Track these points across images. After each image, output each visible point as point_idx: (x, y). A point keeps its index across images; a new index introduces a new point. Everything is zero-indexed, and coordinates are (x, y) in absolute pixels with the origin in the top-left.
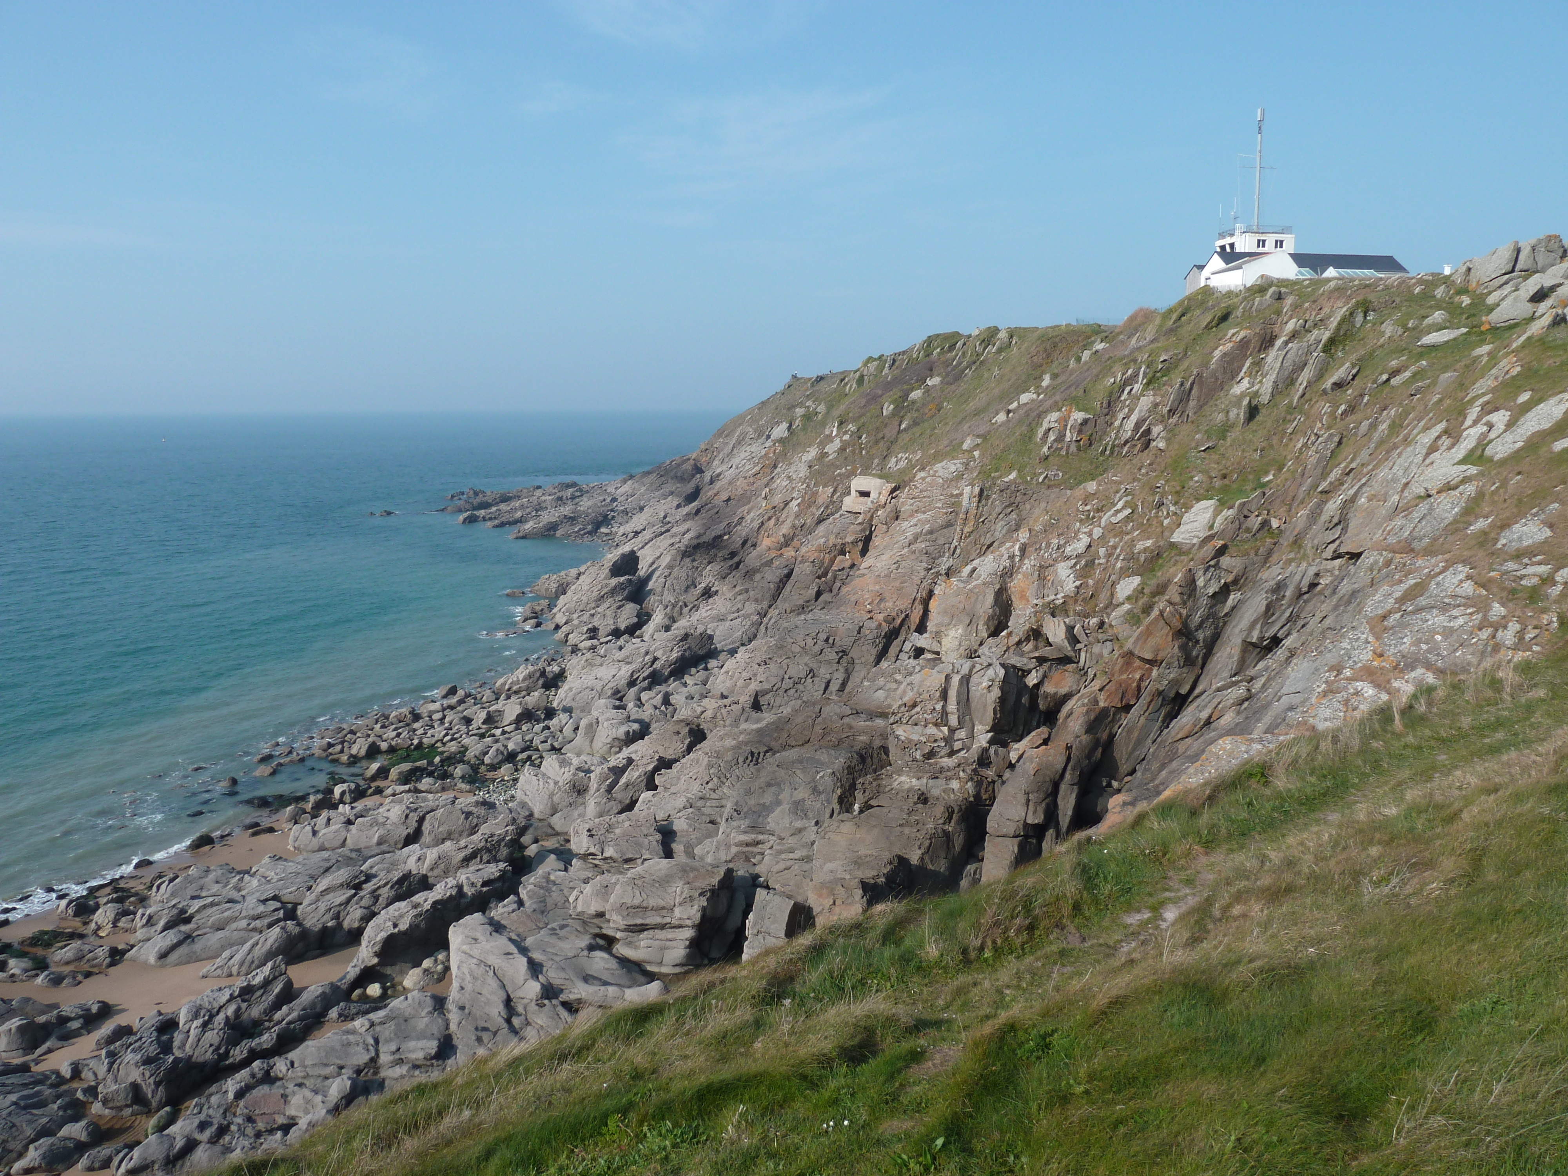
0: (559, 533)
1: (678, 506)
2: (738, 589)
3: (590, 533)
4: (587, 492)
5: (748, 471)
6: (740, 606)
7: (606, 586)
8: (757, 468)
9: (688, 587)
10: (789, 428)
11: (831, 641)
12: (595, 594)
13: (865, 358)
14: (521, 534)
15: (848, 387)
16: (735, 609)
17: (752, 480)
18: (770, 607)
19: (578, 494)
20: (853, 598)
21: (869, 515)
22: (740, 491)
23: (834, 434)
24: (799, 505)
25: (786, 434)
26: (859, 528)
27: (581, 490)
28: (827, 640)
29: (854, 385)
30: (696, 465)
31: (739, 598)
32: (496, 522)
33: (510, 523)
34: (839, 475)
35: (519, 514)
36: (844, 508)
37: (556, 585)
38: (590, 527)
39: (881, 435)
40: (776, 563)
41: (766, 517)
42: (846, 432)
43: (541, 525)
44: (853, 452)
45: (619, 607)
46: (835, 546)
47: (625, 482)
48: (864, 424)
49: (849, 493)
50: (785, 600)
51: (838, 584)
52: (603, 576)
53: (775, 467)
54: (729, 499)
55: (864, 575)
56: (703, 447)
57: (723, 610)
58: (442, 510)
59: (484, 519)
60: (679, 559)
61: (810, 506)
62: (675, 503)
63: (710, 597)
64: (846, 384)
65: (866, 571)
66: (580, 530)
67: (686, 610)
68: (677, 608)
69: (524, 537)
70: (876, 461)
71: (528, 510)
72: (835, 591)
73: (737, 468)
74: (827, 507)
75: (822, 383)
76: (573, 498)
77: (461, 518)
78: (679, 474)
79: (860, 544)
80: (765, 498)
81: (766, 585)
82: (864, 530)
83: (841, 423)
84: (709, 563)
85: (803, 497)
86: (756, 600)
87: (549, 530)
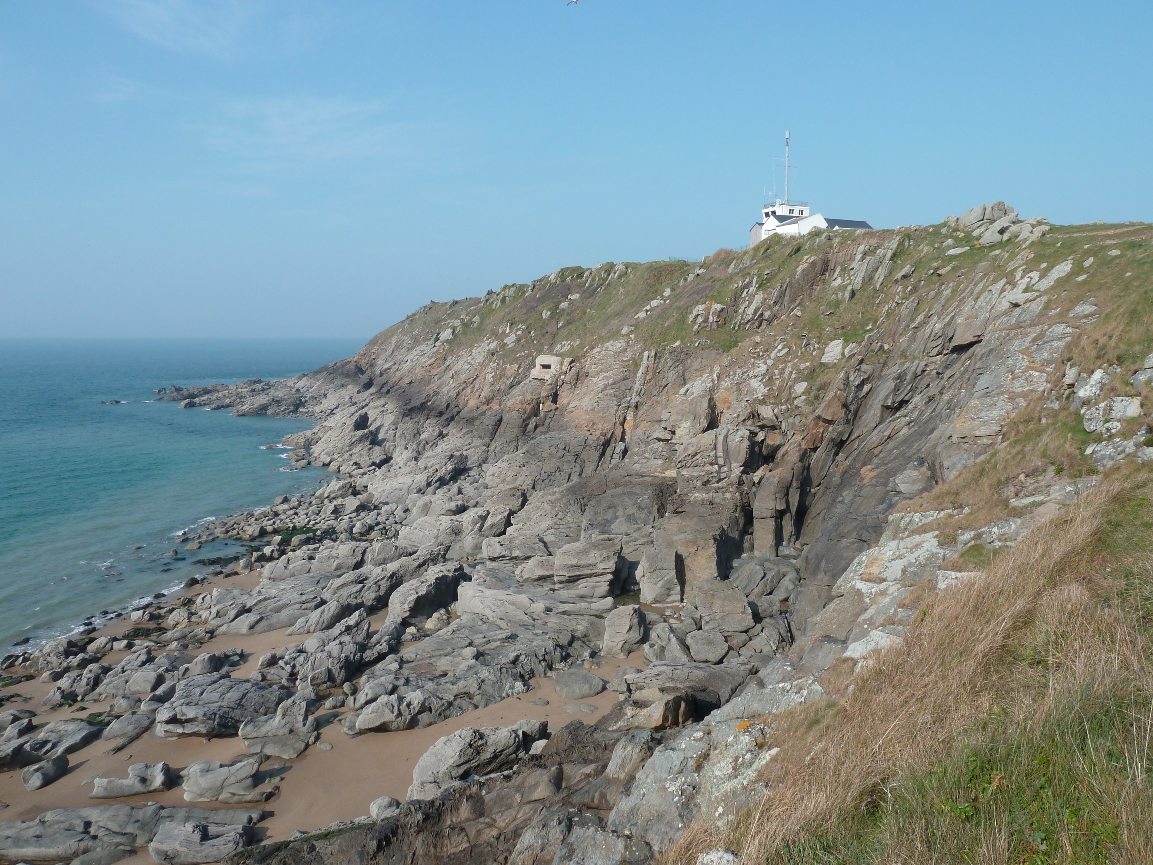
0: (269, 412)
1: (359, 392)
2: (464, 431)
3: (293, 412)
4: (273, 386)
5: (425, 362)
6: (469, 441)
7: (355, 436)
8: (432, 360)
9: (415, 435)
10: (453, 333)
11: (567, 449)
12: (347, 441)
13: (503, 285)
14: (241, 413)
15: (494, 305)
16: (466, 443)
17: (428, 368)
18: (491, 441)
19: (267, 387)
20: (573, 424)
21: (555, 379)
22: (419, 377)
23: (508, 331)
24: (493, 377)
25: (451, 337)
26: (549, 387)
27: (268, 384)
28: (564, 449)
29: (499, 303)
30: (357, 365)
31: (467, 436)
32: (213, 406)
33: (223, 407)
34: (520, 356)
35: (228, 401)
36: (532, 376)
38: (292, 408)
39: (545, 331)
40: (488, 413)
41: (461, 388)
42: (518, 330)
43: (255, 406)
44: (527, 341)
45: (370, 449)
46: (532, 400)
47: (300, 378)
48: (530, 324)
49: (534, 367)
50: (501, 436)
51: (548, 420)
53: (445, 359)
54: (411, 383)
55: (572, 412)
56: (362, 353)
57: (459, 444)
58: (159, 400)
59: (200, 405)
60: (401, 417)
61: (501, 378)
62: (356, 390)
63: (443, 437)
64: (492, 303)
65: (573, 409)
66: (285, 410)
67: (428, 446)
68: (422, 445)
69: (243, 415)
70: (546, 347)
71: (233, 398)
72: (546, 425)
73: (412, 361)
74: (515, 377)
75: (457, 306)
76: (263, 390)
77: (183, 403)
78: (345, 372)
79: (551, 398)
80: (452, 377)
81: (485, 427)
82: (552, 389)
83: (512, 324)
84: (427, 419)
85: (495, 372)
86: (480, 437)
87: (261, 409)
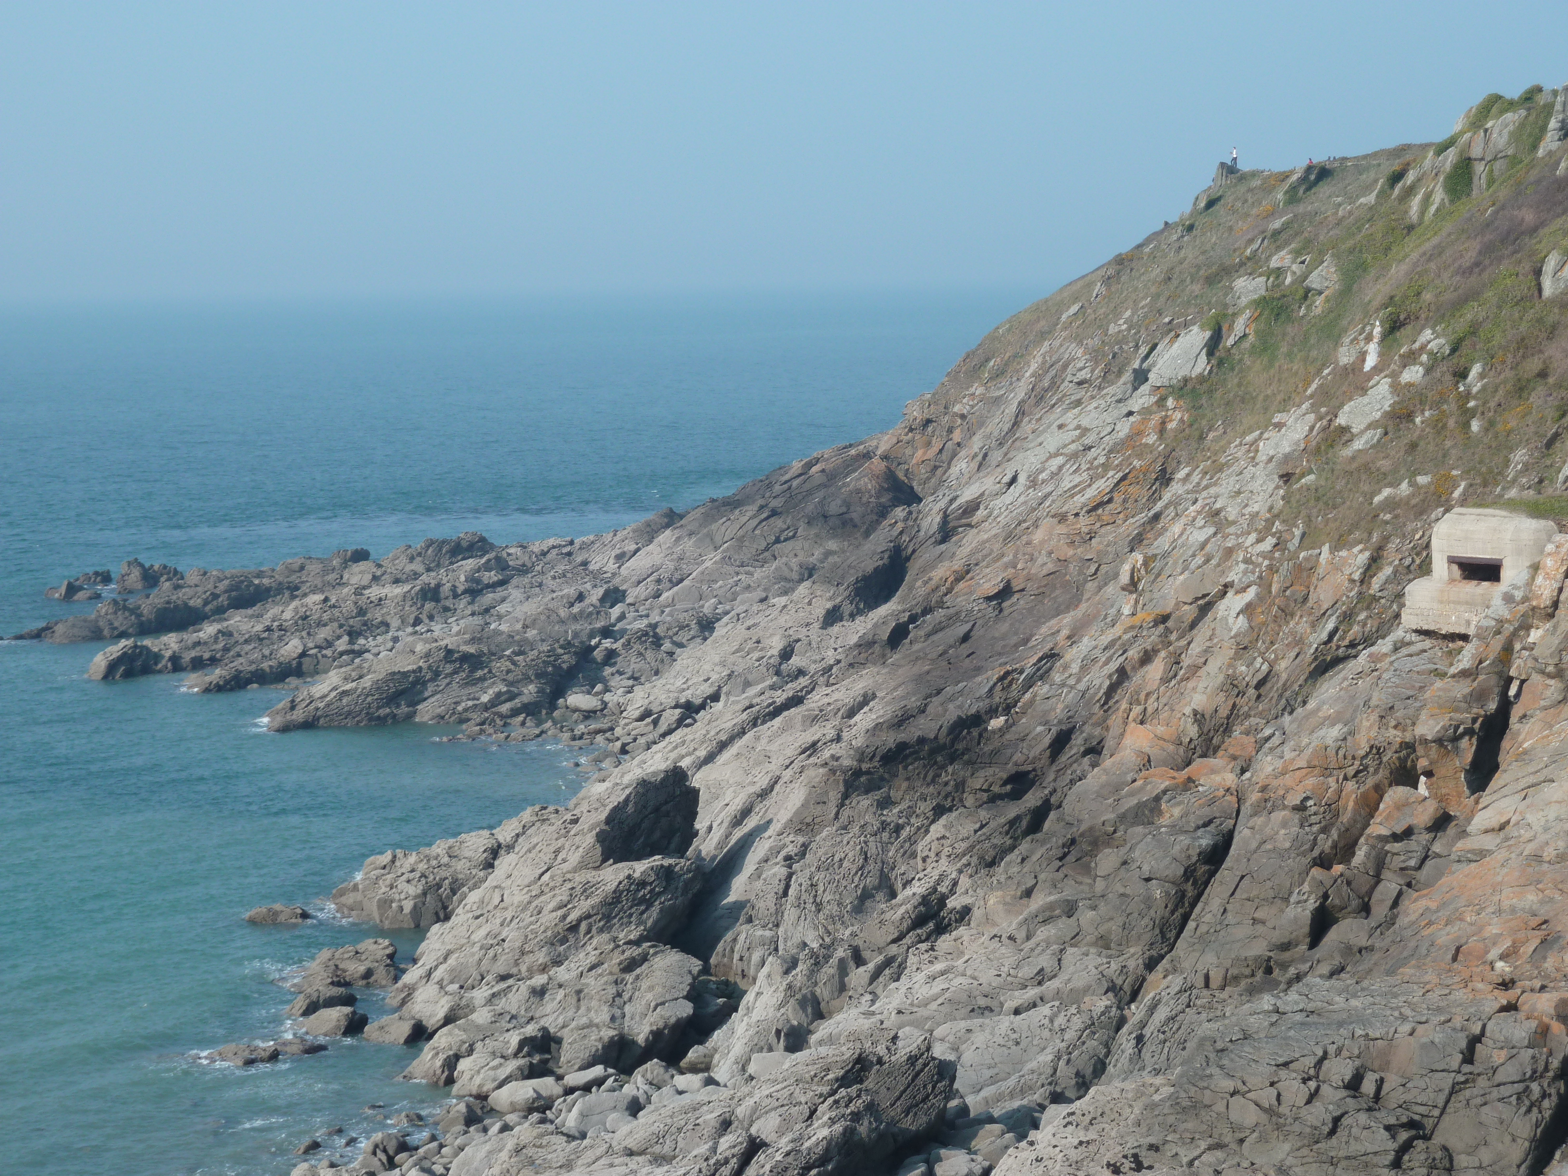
0: (427, 711)
2: (1038, 901)
3: (530, 710)
4: (523, 570)
5: (1071, 493)
6: (1045, 961)
8: (1103, 485)
9: (865, 896)
10: (1213, 345)
11: (1368, 1086)
12: (549, 918)
13: (1477, 98)
14: (298, 715)
15: (1415, 203)
16: (1028, 971)
17: (1084, 523)
18: (1151, 965)
19: (492, 576)
20: (1446, 936)
21: (1497, 644)
22: (1043, 564)
23: (1371, 361)
24: (1248, 610)
25: (1202, 365)
26: (1463, 688)
27: (501, 564)
28: (1354, 1085)
29: (1439, 196)
31: (1043, 933)
32: (217, 674)
33: (261, 678)
34: (1390, 504)
35: (292, 647)
36: (1410, 619)
37: (414, 890)
38: (530, 691)
39: (1534, 365)
40: (1172, 812)
41: (1134, 653)
42: (1411, 358)
43: (367, 682)
44: (1438, 426)
45: (630, 966)
46: (1376, 751)
47: (649, 533)
48: (1474, 330)
49: (1425, 569)
50: (1204, 941)
51: (1390, 886)
52: (574, 858)
53: (1164, 478)
54: (1005, 592)
55: (1481, 854)
57: (987, 977)
59: (177, 665)
60: (834, 797)
61: (1286, 613)
63: (942, 929)
64: (1410, 191)
65: (1489, 842)
66: (497, 699)
67: (858, 976)
68: (829, 970)
69: (309, 725)
70: (1520, 456)
71: (323, 634)
72: (1380, 911)
73: (1033, 483)
74: (1348, 617)
75: (1324, 189)
76: (475, 590)
77: (100, 660)
79: (1468, 748)
80: (1133, 585)
81: (1136, 888)
82: (1479, 696)
84: (939, 811)
85: (1264, 583)
86: (1103, 942)
87: (393, 699)
